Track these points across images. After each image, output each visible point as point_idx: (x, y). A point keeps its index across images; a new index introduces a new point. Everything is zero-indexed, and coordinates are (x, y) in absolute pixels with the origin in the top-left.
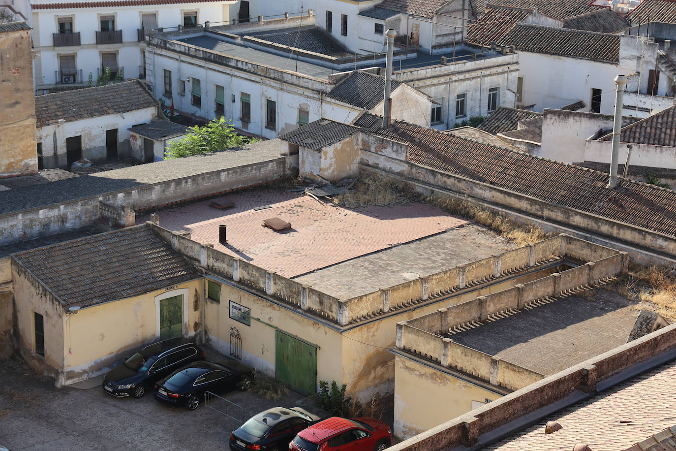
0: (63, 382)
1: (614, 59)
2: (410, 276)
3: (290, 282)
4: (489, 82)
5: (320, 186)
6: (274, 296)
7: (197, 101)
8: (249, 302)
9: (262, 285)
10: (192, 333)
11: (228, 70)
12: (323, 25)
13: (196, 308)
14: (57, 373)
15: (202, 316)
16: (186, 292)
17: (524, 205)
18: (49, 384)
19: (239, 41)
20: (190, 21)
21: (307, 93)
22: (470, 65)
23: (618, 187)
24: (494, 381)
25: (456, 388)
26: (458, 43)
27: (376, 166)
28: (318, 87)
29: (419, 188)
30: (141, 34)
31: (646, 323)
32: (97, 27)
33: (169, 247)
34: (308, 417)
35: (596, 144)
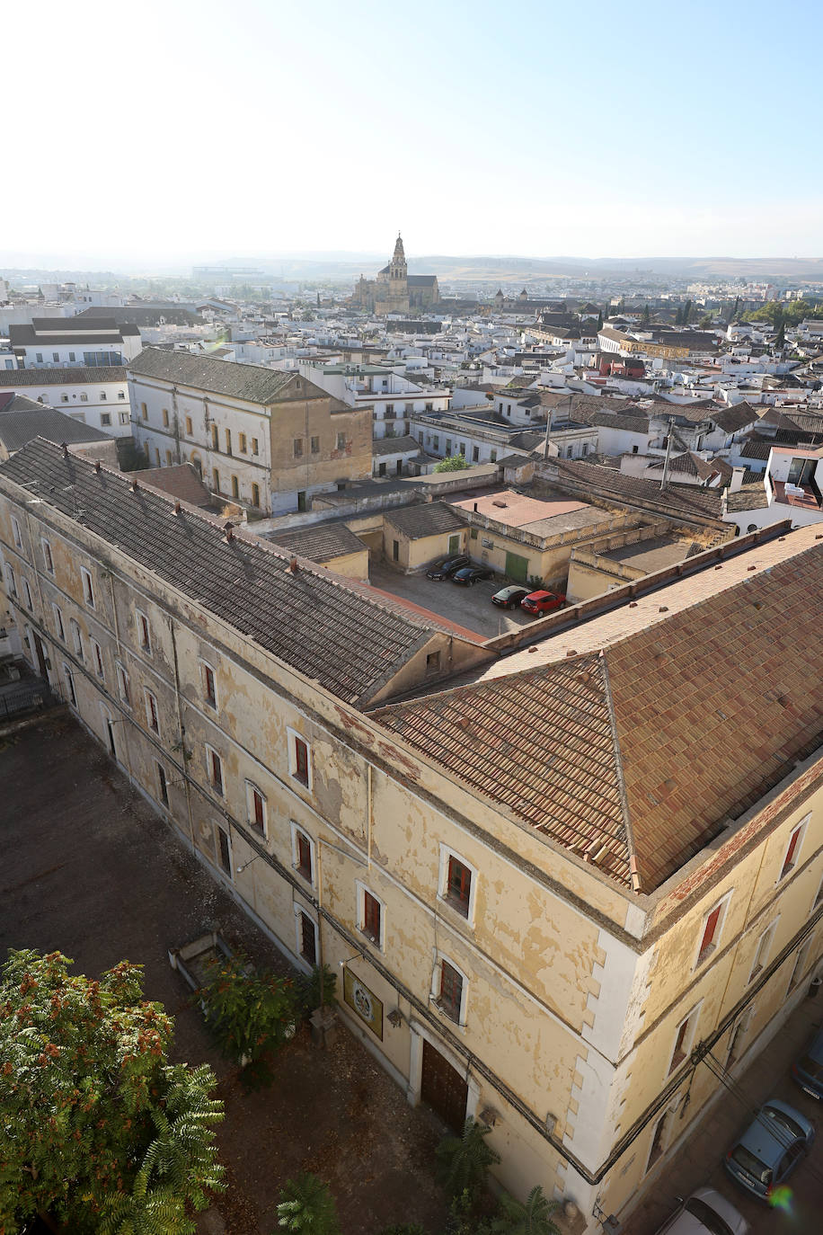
0: (408, 572)
1: (646, 432)
2: (569, 529)
3: (515, 529)
4: (583, 440)
5: (515, 487)
6: (507, 536)
7: (436, 447)
8: (492, 539)
9: (500, 530)
10: (462, 554)
11: (453, 431)
12: (498, 410)
13: (465, 541)
14: (405, 569)
15: (467, 546)
16: (461, 534)
17: (619, 497)
18: (402, 574)
19: (457, 417)
20: (429, 407)
21: (497, 443)
22: (575, 431)
23: (665, 490)
24: (620, 574)
25: (601, 577)
26: (566, 421)
27: (542, 478)
28: (503, 440)
29: (564, 489)
30: (405, 415)
31: (695, 549)
32: (385, 411)
33: (452, 512)
34: (527, 591)
35: (649, 470)
